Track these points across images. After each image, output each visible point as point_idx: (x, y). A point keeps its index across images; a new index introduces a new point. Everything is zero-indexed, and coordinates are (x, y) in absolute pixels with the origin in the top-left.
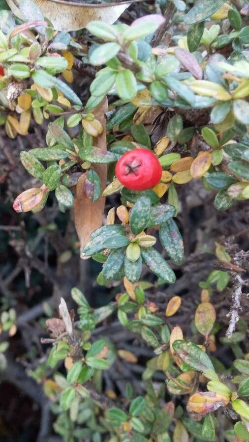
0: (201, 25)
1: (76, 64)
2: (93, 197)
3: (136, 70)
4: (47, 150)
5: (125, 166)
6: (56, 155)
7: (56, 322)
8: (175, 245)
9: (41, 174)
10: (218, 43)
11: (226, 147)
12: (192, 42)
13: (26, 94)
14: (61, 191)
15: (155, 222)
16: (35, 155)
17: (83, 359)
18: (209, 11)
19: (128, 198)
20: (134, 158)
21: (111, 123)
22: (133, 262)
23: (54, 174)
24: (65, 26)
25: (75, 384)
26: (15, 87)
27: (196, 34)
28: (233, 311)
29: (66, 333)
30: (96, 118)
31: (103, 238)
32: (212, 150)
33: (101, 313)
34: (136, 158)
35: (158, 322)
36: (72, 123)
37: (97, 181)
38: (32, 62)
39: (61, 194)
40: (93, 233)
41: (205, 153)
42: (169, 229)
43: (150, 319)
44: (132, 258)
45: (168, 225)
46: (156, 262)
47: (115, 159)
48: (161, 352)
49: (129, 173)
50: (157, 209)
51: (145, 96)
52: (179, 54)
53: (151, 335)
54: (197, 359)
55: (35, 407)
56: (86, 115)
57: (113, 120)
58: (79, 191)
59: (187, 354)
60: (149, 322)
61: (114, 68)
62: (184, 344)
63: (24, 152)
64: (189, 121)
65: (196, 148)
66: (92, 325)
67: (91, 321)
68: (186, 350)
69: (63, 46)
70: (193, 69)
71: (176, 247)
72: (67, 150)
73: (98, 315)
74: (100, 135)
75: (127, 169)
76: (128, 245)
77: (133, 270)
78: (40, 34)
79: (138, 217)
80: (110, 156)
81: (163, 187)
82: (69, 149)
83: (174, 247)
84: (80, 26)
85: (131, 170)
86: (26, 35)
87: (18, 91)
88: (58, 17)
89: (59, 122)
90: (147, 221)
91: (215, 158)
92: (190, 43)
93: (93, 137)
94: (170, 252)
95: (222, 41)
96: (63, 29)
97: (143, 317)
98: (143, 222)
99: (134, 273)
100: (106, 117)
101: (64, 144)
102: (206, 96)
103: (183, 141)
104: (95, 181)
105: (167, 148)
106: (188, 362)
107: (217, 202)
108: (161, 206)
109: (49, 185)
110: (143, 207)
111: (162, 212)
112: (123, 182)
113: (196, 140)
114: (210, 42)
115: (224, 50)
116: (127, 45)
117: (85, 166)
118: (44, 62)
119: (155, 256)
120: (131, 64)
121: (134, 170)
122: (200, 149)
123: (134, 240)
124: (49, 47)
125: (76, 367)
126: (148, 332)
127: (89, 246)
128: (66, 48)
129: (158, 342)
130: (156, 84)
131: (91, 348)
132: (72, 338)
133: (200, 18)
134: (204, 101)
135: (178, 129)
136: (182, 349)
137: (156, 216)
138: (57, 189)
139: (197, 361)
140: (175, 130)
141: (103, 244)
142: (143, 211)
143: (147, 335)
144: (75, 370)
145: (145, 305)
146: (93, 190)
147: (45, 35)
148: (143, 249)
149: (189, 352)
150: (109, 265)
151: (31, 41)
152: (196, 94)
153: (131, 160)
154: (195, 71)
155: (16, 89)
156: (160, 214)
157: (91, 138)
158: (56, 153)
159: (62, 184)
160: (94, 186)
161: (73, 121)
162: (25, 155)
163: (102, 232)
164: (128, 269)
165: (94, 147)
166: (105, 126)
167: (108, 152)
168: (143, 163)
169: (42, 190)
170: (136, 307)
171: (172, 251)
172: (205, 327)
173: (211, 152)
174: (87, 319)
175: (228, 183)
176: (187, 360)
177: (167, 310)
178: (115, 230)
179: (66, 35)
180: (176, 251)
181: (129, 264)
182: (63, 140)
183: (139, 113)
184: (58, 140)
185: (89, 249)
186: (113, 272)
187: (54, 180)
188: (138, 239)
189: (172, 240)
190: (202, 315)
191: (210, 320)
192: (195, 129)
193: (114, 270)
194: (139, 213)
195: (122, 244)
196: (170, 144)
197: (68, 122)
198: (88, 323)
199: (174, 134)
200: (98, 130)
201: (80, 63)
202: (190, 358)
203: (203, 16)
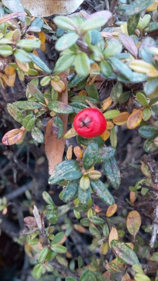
0: (138, 16)
1: (47, 39)
2: (58, 136)
3: (90, 53)
4: (26, 102)
5: (80, 121)
6: (32, 106)
7: (31, 219)
8: (114, 174)
9: (22, 120)
10: (149, 29)
11: (154, 107)
12: (131, 28)
13: (10, 66)
14: (35, 131)
15: (100, 160)
16: (17, 106)
17: (49, 246)
18: (144, 6)
19: (82, 142)
20: (86, 116)
21: (71, 83)
22: (85, 190)
23: (30, 121)
24: (40, 13)
25: (44, 262)
26: (1, 62)
27: (134, 22)
28: (155, 225)
29: (37, 228)
30: (61, 79)
31: (63, 171)
32: (143, 108)
33: (62, 209)
34: (89, 116)
35: (100, 222)
36: (44, 82)
37: (61, 124)
38: (14, 43)
39: (35, 134)
40: (57, 166)
41: (138, 111)
42: (111, 163)
43: (95, 219)
44: (83, 188)
45: (110, 160)
46: (101, 190)
47: (73, 111)
48: (102, 243)
49: (83, 126)
50: (102, 150)
51: (96, 66)
52: (122, 38)
53: (96, 230)
54: (128, 255)
55: (21, 250)
56: (53, 77)
57: (73, 82)
58: (48, 131)
59: (121, 251)
60: (94, 221)
61: (73, 51)
62: (119, 244)
63: (10, 104)
64: (127, 87)
65: (131, 106)
66: (56, 218)
67: (55, 216)
68: (120, 248)
69: (38, 29)
70: (131, 49)
71: (115, 176)
72: (40, 103)
73: (60, 211)
74: (63, 92)
75: (81, 124)
76: (81, 178)
77: (84, 197)
78: (21, 21)
79: (89, 158)
80: (70, 109)
81: (107, 133)
82: (41, 102)
83: (113, 176)
84: (50, 13)
85: (85, 125)
86: (11, 22)
87: (4, 64)
88: (35, 7)
89: (35, 81)
90: (95, 161)
91: (145, 115)
92: (130, 28)
93: (59, 93)
94: (111, 180)
95: (152, 28)
96: (38, 16)
97: (91, 218)
98: (92, 161)
99: (85, 198)
100: (68, 80)
101: (38, 98)
102: (141, 73)
103: (122, 101)
104: (59, 125)
105: (111, 105)
106: (122, 257)
107: (145, 146)
108: (105, 148)
109: (26, 127)
110: (92, 150)
111: (106, 152)
112: (79, 132)
113: (132, 100)
114: (144, 27)
115: (153, 34)
116: (83, 34)
117: (52, 114)
118: (23, 43)
119: (100, 186)
120: (86, 48)
121: (87, 125)
122: (134, 106)
123: (85, 173)
124: (28, 30)
125: (44, 251)
126: (94, 229)
127: (53, 177)
128: (40, 30)
129: (100, 236)
130: (104, 63)
131: (54, 238)
132: (42, 232)
133: (137, 10)
134: (140, 77)
135: (119, 94)
136: (117, 247)
137: (101, 155)
138: (33, 130)
139: (128, 256)
140: (117, 94)
141: (64, 176)
142: (92, 154)
143: (93, 231)
144: (43, 253)
145: (92, 207)
146: (58, 131)
147: (24, 22)
148: (91, 180)
149: (122, 249)
150: (67, 192)
151: (14, 26)
152: (133, 71)
153: (84, 117)
154: (132, 50)
155: (3, 63)
156: (104, 154)
157: (57, 93)
158: (32, 105)
159: (36, 126)
160: (58, 128)
161: (45, 81)
162: (10, 106)
163: (63, 166)
164: (81, 195)
165: (59, 102)
166: (67, 85)
167: (69, 106)
168: (93, 119)
169: (22, 131)
170: (86, 208)
171: (112, 179)
172: (134, 229)
173: (142, 110)
174: (52, 214)
175: (154, 134)
176: (121, 255)
177: (107, 212)
178: (72, 165)
179: (40, 20)
180: (115, 179)
181: (81, 192)
182: (37, 96)
183: (91, 77)
184: (34, 95)
185: (53, 179)
186: (70, 196)
187: (30, 125)
188: (88, 173)
189: (113, 171)
190: (132, 220)
191: (137, 224)
192: (131, 92)
193: (70, 195)
194: (90, 155)
195: (77, 177)
196: (112, 103)
197: (41, 82)
198: (53, 217)
199: (116, 96)
200: (62, 88)
201: (50, 39)
202: (123, 255)
203: (139, 10)
